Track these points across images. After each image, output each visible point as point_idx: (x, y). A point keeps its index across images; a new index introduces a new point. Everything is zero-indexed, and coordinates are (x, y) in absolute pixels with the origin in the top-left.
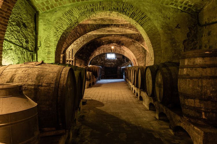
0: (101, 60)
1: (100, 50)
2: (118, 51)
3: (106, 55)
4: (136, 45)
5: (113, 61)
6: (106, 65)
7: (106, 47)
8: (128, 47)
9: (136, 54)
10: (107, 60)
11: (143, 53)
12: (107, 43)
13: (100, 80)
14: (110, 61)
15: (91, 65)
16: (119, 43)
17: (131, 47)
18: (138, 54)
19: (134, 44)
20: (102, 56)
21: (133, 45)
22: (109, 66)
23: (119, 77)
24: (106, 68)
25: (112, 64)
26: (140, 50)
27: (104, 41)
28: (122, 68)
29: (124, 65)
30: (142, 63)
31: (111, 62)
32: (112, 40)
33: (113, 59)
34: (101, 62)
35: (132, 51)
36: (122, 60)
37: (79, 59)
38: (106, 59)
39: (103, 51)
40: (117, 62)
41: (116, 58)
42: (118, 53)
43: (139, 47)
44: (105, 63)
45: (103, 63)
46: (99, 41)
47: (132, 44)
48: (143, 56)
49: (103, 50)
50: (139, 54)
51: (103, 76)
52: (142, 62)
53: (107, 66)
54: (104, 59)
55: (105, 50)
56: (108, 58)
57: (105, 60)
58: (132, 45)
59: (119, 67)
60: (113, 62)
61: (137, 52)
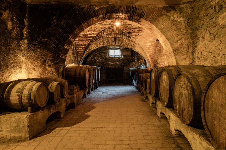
0: (101, 59)
1: (98, 42)
2: (125, 43)
3: (107, 51)
4: (172, 18)
5: (118, 59)
6: (108, 65)
7: (107, 36)
8: (152, 21)
9: (172, 37)
10: (110, 57)
11: (189, 36)
12: (104, 11)
13: (96, 89)
14: (113, 59)
15: (73, 64)
16: (133, 12)
17: (161, 22)
18: (176, 39)
19: (167, 15)
20: (103, 53)
21: (164, 16)
22: (113, 66)
23: (126, 82)
24: (108, 69)
25: (116, 64)
26: (180, 29)
27: (97, 8)
28: (131, 69)
29: (133, 66)
30: (185, 58)
31: (115, 61)
32: (117, 6)
33: (117, 56)
34: (101, 61)
35: (162, 31)
36: (131, 59)
37: (39, 48)
38: (108, 56)
39: (102, 43)
40: (123, 61)
41: (121, 55)
42: (125, 46)
43: (179, 22)
44: (106, 62)
45: (103, 62)
46: (86, 6)
47: (161, 15)
48: (187, 41)
49: (103, 41)
50: (179, 37)
51: (104, 80)
52: (186, 56)
53: (110, 66)
54: (105, 57)
55: (106, 42)
56: (111, 56)
57: (106, 59)
58: (162, 18)
59: (126, 68)
60: (118, 61)
61: (175, 32)
